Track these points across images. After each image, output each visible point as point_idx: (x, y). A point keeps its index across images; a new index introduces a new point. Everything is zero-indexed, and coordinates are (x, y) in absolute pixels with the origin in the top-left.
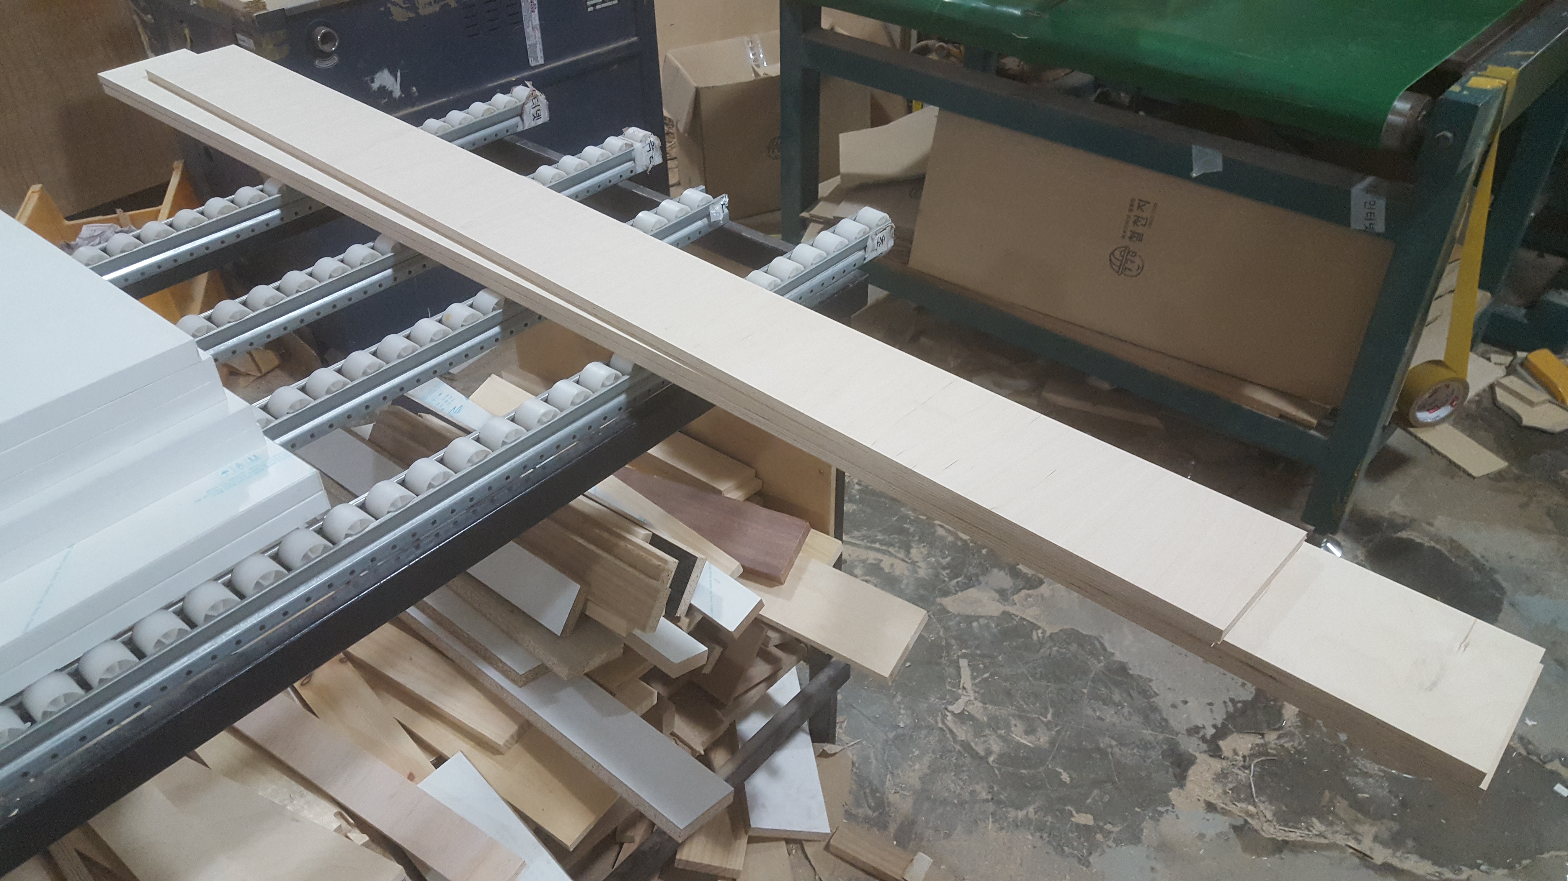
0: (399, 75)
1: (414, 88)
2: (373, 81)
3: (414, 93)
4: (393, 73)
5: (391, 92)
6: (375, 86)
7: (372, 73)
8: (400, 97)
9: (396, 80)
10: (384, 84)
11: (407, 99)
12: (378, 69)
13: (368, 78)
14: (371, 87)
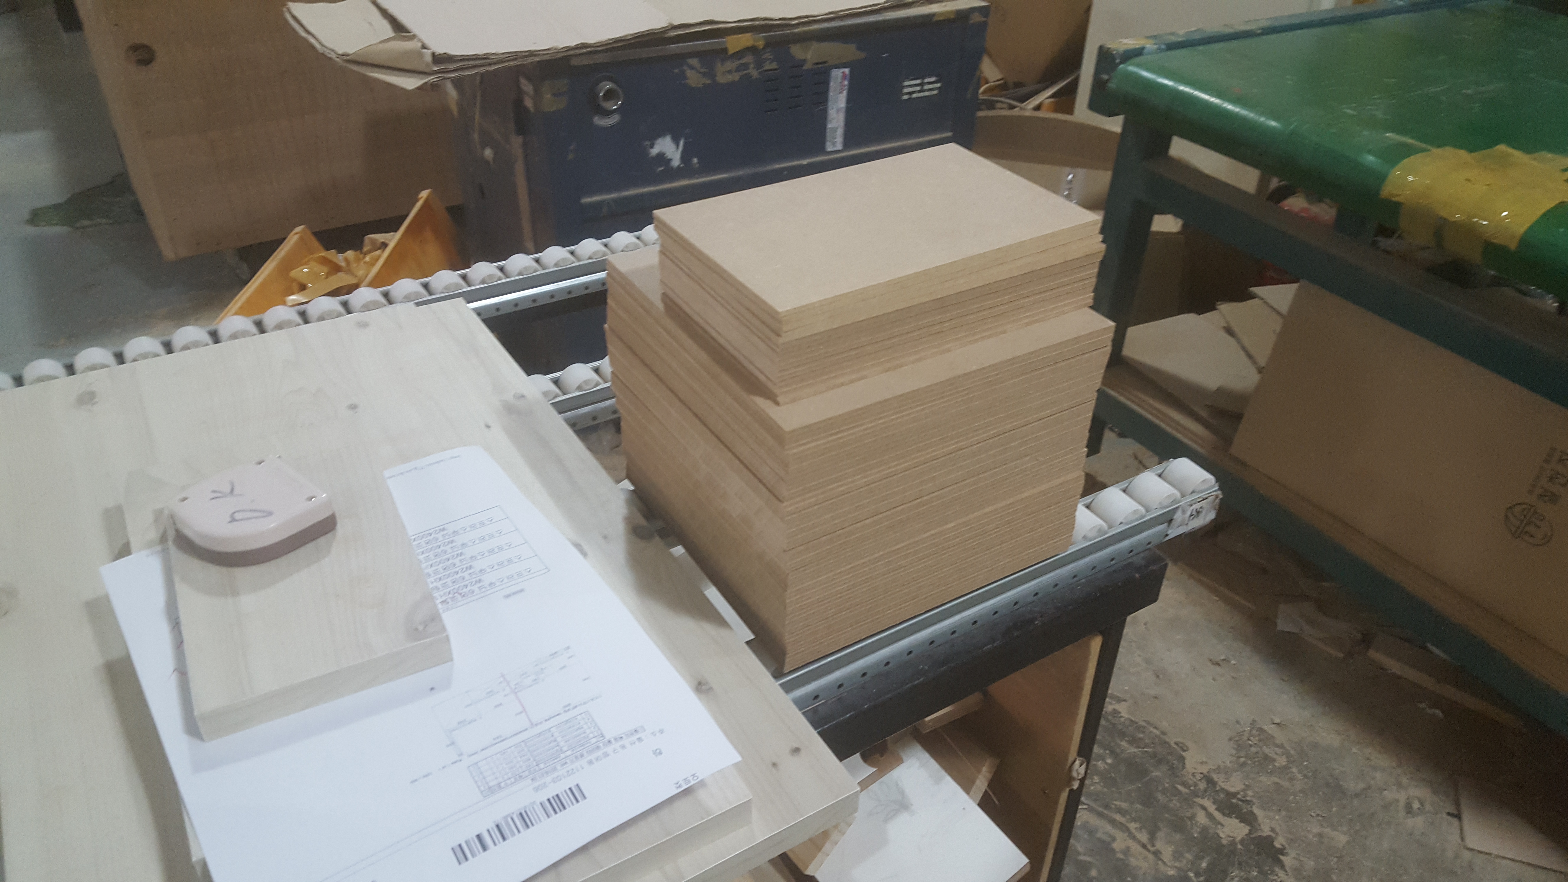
0: (682, 143)
1: (695, 160)
2: (652, 146)
3: (695, 164)
4: (676, 141)
5: (670, 160)
6: (654, 151)
7: (653, 137)
8: (679, 166)
9: (678, 148)
10: (664, 151)
11: (686, 170)
12: (661, 134)
13: (647, 143)
14: (649, 153)
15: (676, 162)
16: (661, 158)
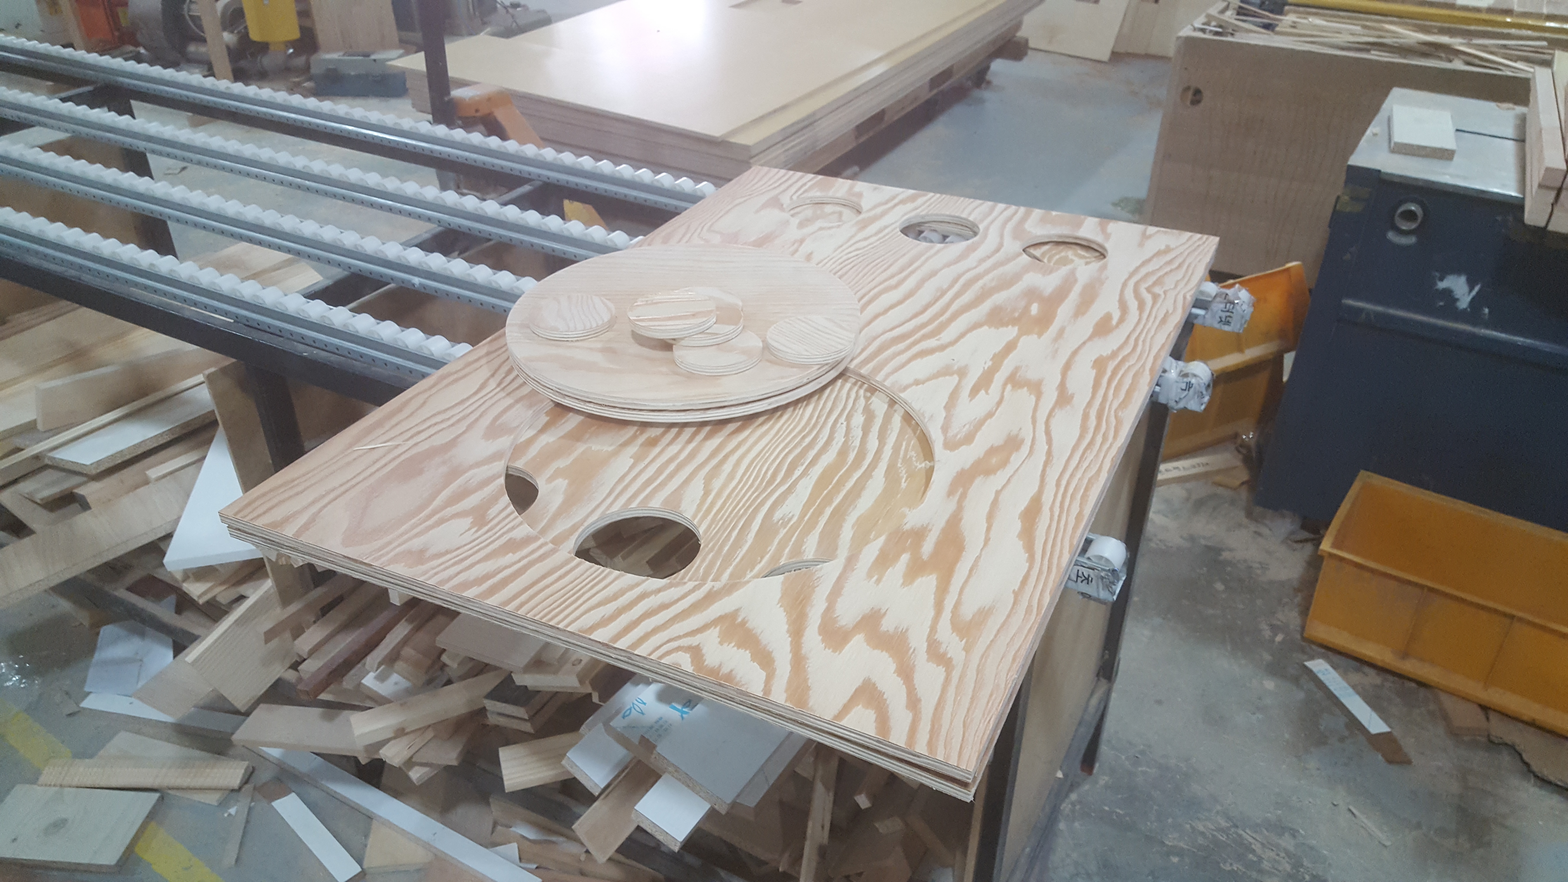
0: (1477, 289)
1: (1486, 311)
2: (1441, 279)
3: (1485, 314)
4: (1471, 285)
5: (1457, 300)
6: (1442, 285)
8: (1464, 310)
10: (1453, 288)
11: (1472, 315)
12: (1457, 271)
13: (1437, 274)
14: (1435, 284)
15: (1463, 305)
16: (1447, 294)
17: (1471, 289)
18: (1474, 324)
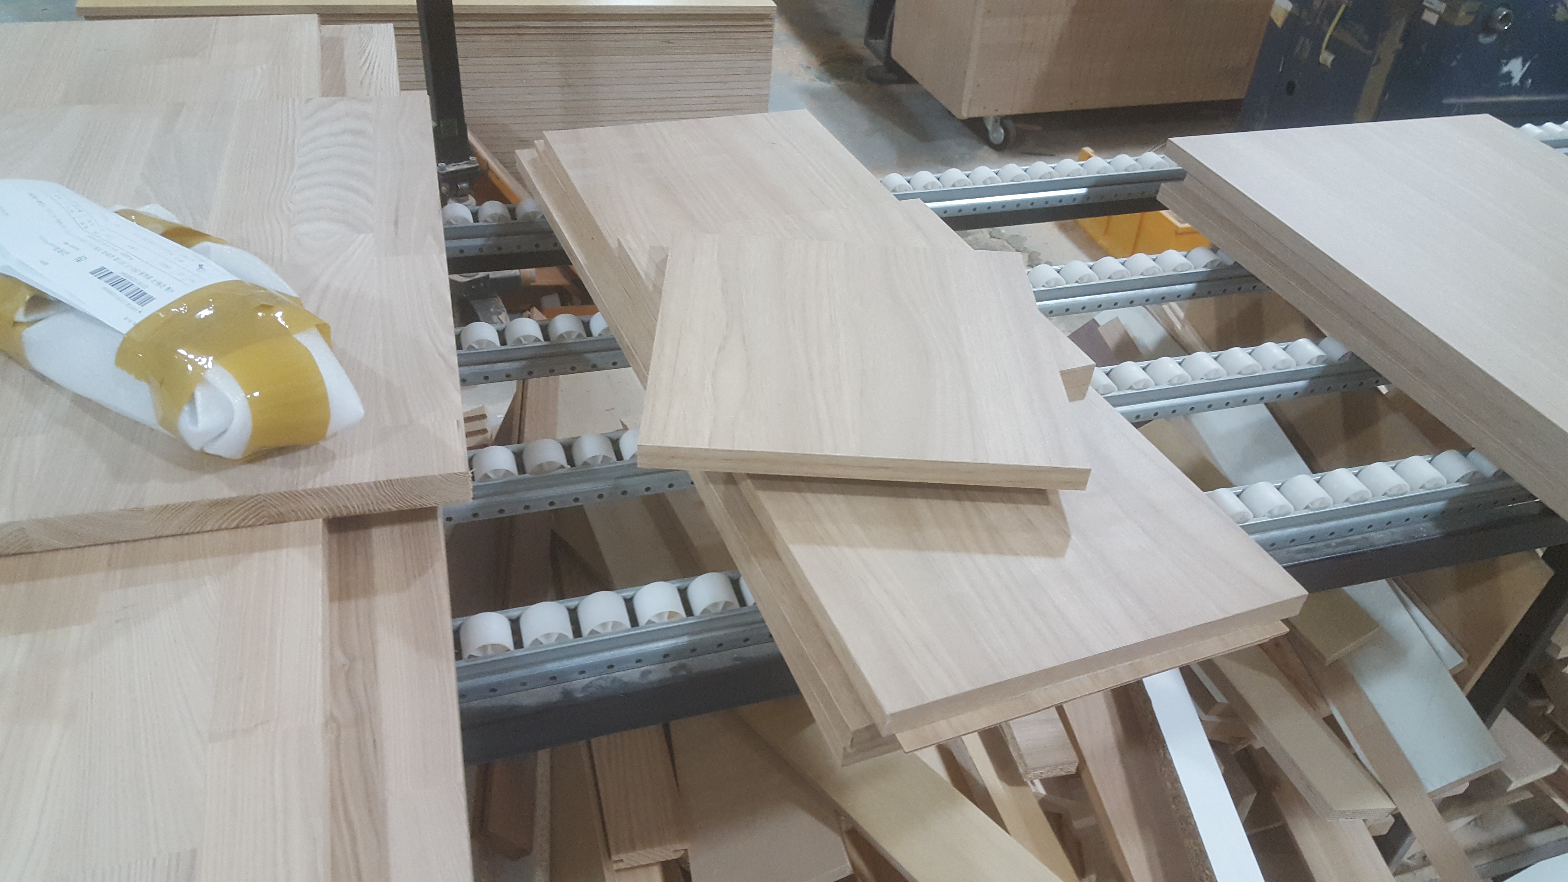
0: (1527, 65)
1: (1530, 81)
2: (1506, 64)
3: (1529, 84)
4: (1524, 62)
5: (1511, 78)
6: (1505, 69)
7: (1510, 57)
8: (1516, 85)
9: (1522, 69)
10: (1512, 70)
11: (1520, 89)
12: (1515, 56)
13: (1504, 61)
14: (1500, 70)
15: (1516, 81)
16: (1509, 76)
17: (1524, 66)
18: (1519, 94)
